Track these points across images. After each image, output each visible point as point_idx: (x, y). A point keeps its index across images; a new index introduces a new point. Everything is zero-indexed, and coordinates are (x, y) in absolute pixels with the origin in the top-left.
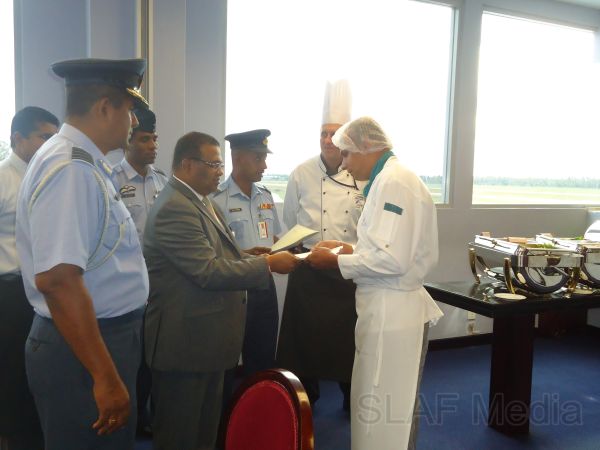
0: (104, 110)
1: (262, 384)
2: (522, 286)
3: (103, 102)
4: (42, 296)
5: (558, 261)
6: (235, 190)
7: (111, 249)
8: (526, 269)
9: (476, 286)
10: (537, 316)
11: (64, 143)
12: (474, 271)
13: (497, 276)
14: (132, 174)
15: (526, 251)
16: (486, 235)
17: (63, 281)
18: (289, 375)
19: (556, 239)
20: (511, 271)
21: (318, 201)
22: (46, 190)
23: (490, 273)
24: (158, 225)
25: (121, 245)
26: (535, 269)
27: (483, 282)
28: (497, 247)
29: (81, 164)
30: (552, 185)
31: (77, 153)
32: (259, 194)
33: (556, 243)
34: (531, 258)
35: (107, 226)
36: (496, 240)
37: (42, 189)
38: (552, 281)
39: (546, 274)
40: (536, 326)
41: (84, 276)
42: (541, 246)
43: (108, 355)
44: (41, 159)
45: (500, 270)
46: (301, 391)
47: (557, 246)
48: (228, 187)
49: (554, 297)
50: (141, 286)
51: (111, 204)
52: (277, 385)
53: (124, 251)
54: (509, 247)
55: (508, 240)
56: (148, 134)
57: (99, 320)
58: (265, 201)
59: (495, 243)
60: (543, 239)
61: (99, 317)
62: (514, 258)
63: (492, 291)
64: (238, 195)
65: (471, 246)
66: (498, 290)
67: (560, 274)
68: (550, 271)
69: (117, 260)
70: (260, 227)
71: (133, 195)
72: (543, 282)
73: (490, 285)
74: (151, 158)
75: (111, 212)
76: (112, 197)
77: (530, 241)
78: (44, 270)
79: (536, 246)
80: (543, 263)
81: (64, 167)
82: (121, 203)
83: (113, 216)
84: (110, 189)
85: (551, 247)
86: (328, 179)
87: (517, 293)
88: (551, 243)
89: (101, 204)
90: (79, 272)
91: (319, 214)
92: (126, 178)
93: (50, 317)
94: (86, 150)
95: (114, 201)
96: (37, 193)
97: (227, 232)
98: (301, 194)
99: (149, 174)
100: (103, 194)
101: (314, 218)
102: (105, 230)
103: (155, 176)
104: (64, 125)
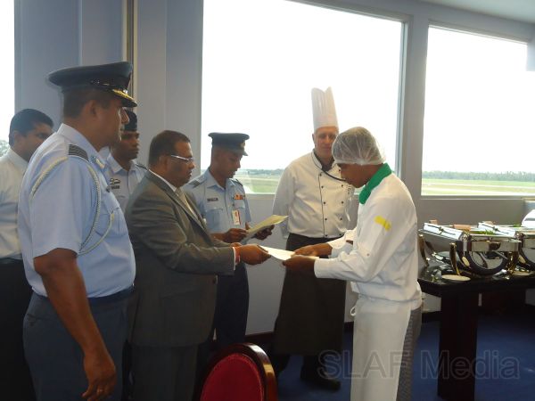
0: (93, 111)
1: (232, 357)
2: (466, 268)
4: (39, 277)
5: (498, 246)
6: (213, 182)
7: (102, 235)
8: (470, 253)
9: (425, 268)
10: (480, 296)
11: (62, 141)
12: (423, 255)
13: (444, 260)
14: (117, 168)
15: (470, 237)
16: (434, 223)
17: (58, 264)
18: (257, 349)
19: (496, 227)
20: (457, 255)
21: (317, 194)
22: (45, 182)
23: (438, 257)
24: (134, 212)
25: (111, 232)
26: (477, 253)
27: (431, 265)
28: (443, 234)
29: (76, 159)
30: (492, 179)
31: (74, 150)
32: (233, 186)
33: (496, 230)
34: (474, 243)
35: (98, 214)
36: (443, 227)
37: (42, 182)
38: (493, 264)
39: (488, 258)
40: (480, 304)
41: (78, 260)
42: (483, 233)
43: (98, 331)
44: (41, 154)
45: (447, 254)
46: (267, 363)
47: (497, 232)
48: (205, 179)
49: (496, 279)
50: (128, 270)
51: (103, 195)
52: (245, 358)
53: (113, 238)
54: (454, 233)
55: (453, 227)
56: (130, 132)
57: (90, 299)
58: (238, 193)
59: (442, 230)
60: (485, 227)
61: (90, 296)
62: (459, 243)
63: (440, 273)
64: (215, 187)
65: (421, 233)
66: (444, 272)
67: (501, 257)
68: (491, 255)
69: (107, 245)
70: (234, 215)
71: (118, 187)
72: (485, 265)
73: (438, 268)
74: (134, 154)
75: (102, 202)
76: (103, 189)
77: (473, 228)
78: (42, 254)
79: (478, 233)
80: (485, 247)
81: (63, 161)
82: (112, 195)
83: (104, 206)
84: (102, 181)
85: (492, 233)
86: (324, 174)
87: (462, 275)
88: (492, 230)
89: (94, 194)
90: (72, 255)
91: (319, 206)
92: (112, 171)
93: (46, 295)
94: (81, 147)
95: (106, 192)
96: (38, 185)
97: (199, 218)
98: (297, 187)
99: (132, 169)
100: (96, 187)
101: (315, 209)
102: (97, 218)
103: (138, 170)
104: (62, 124)
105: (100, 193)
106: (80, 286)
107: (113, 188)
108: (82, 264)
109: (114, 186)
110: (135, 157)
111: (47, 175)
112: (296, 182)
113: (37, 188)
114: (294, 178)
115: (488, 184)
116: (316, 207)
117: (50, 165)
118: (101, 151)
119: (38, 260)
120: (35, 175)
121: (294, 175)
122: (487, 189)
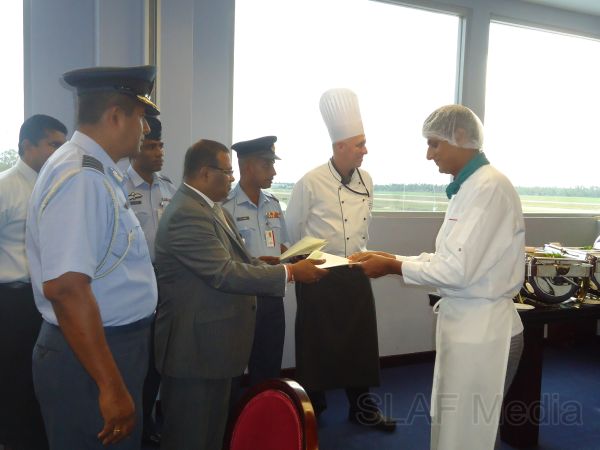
0: (115, 119)
1: (267, 393)
2: (530, 296)
3: (114, 109)
4: (49, 303)
5: (567, 270)
6: (243, 198)
7: (120, 257)
8: (535, 278)
10: (546, 326)
11: (76, 150)
14: (139, 181)
15: (535, 261)
17: (71, 290)
18: (294, 385)
19: (565, 249)
21: (337, 211)
22: (56, 197)
25: (130, 253)
26: (544, 278)
29: (91, 172)
30: (561, 195)
31: (89, 162)
32: (267, 202)
33: (565, 252)
34: (539, 268)
35: (116, 233)
37: (52, 197)
38: (561, 291)
39: (555, 284)
40: (545, 336)
42: (550, 255)
44: (52, 166)
46: (307, 401)
47: (566, 255)
48: (236, 194)
49: (563, 307)
50: (149, 295)
51: (121, 212)
52: (281, 395)
53: (132, 260)
56: (154, 142)
57: (106, 328)
58: (273, 210)
60: (552, 249)
61: (106, 325)
64: (246, 204)
67: (569, 283)
68: (559, 280)
69: (125, 268)
70: (267, 236)
71: (140, 202)
72: (552, 292)
74: (158, 166)
75: (120, 220)
76: (121, 205)
77: (539, 250)
78: (52, 278)
79: (545, 255)
80: (552, 272)
81: (75, 175)
82: (131, 212)
83: (122, 225)
84: (120, 197)
85: (560, 256)
86: (343, 188)
87: (525, 303)
88: (559, 252)
89: (110, 212)
90: (87, 280)
91: (340, 223)
92: (133, 185)
93: (57, 323)
94: (97, 158)
95: (124, 209)
96: (47, 201)
97: (238, 238)
98: (314, 202)
99: (155, 182)
100: (112, 203)
101: (336, 227)
102: (114, 238)
103: (161, 183)
104: (76, 132)
105: (117, 210)
106: (95, 313)
107: (132, 203)
108: (97, 289)
109: (134, 202)
110: (159, 169)
111: (58, 191)
112: (313, 197)
113: (47, 204)
114: (310, 193)
115: (556, 200)
116: (336, 225)
117: (62, 178)
118: (120, 163)
119: (48, 284)
120: (44, 190)
121: (310, 189)
122: (555, 206)
